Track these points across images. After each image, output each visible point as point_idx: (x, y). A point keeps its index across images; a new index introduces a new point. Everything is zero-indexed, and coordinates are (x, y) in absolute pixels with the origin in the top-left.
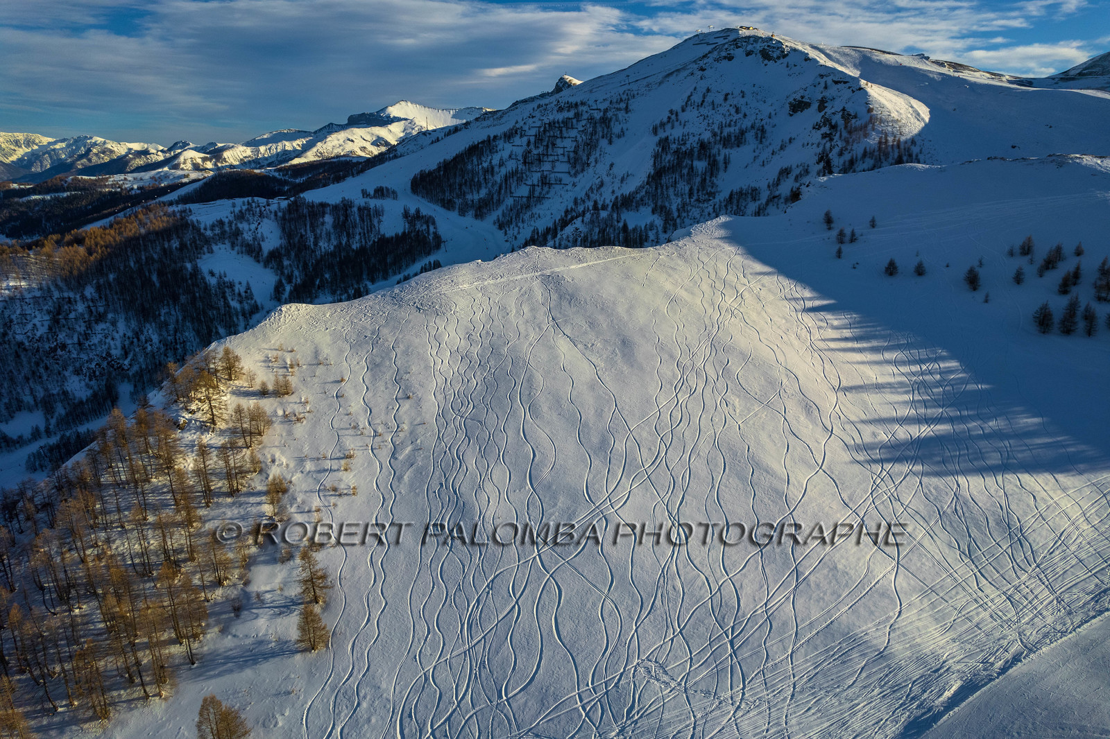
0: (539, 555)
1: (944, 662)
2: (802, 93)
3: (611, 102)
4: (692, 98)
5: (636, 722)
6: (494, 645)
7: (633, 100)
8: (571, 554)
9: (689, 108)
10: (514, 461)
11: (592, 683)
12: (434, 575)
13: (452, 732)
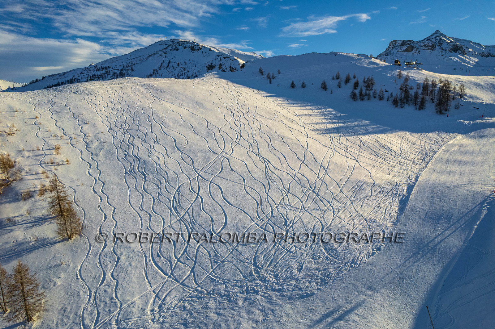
0: (200, 175)
1: (397, 182)
2: (211, 62)
3: (124, 67)
4: (163, 64)
5: (292, 226)
6: (194, 214)
7: (134, 66)
8: (216, 173)
9: (162, 69)
10: (164, 143)
11: (259, 218)
12: (141, 191)
13: (191, 257)
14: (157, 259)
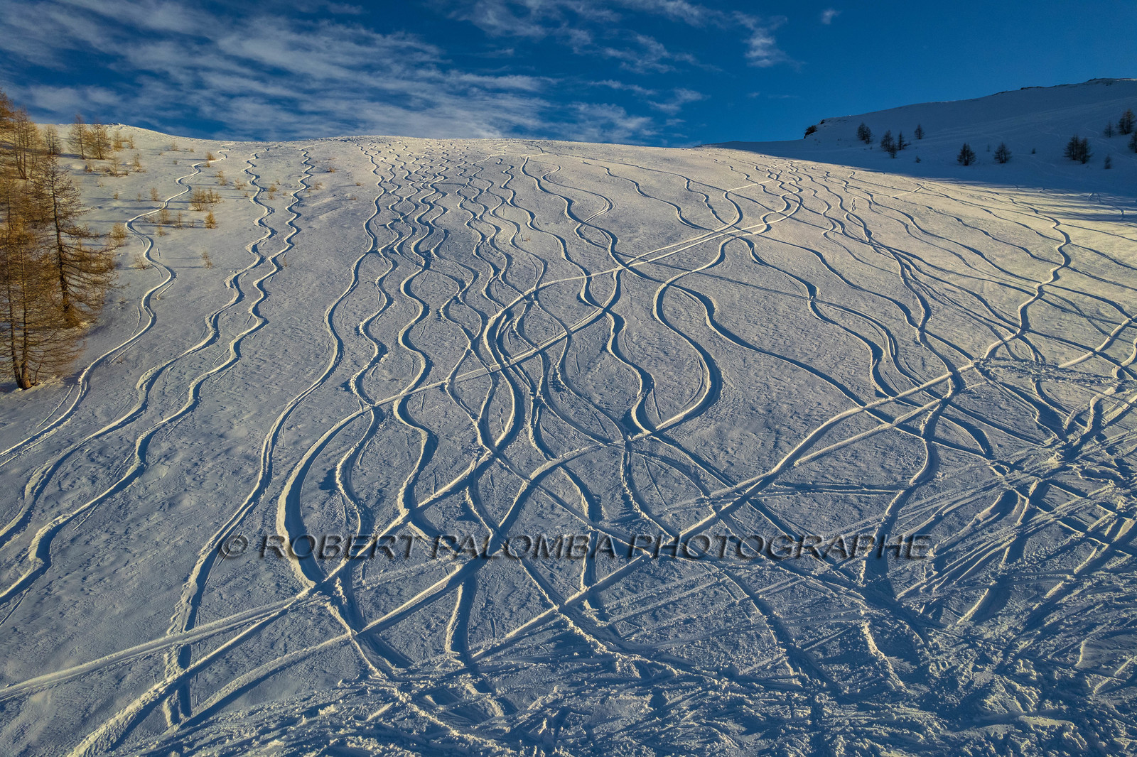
0: (632, 269)
8: (698, 266)
10: (534, 205)
11: (892, 393)
12: (392, 292)
13: (489, 507)
14: (313, 499)
